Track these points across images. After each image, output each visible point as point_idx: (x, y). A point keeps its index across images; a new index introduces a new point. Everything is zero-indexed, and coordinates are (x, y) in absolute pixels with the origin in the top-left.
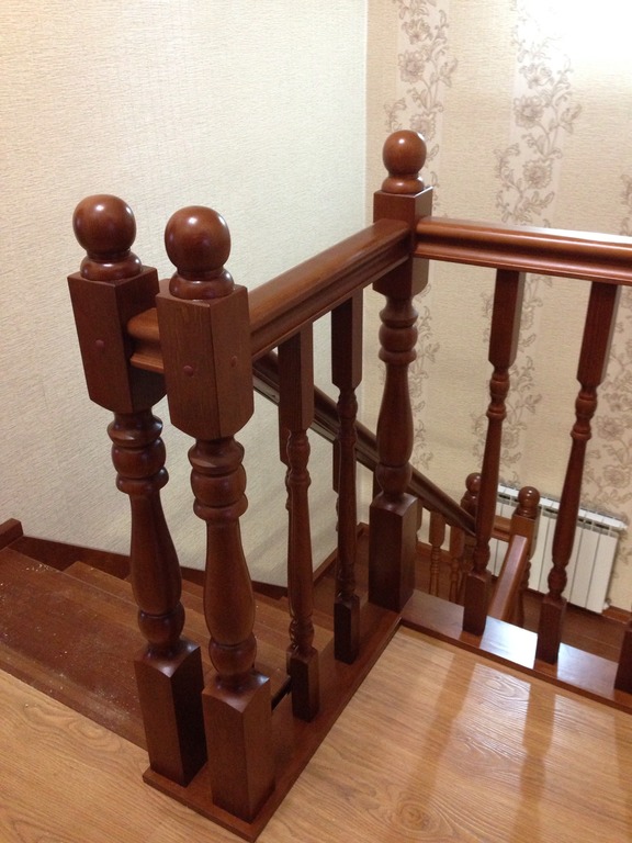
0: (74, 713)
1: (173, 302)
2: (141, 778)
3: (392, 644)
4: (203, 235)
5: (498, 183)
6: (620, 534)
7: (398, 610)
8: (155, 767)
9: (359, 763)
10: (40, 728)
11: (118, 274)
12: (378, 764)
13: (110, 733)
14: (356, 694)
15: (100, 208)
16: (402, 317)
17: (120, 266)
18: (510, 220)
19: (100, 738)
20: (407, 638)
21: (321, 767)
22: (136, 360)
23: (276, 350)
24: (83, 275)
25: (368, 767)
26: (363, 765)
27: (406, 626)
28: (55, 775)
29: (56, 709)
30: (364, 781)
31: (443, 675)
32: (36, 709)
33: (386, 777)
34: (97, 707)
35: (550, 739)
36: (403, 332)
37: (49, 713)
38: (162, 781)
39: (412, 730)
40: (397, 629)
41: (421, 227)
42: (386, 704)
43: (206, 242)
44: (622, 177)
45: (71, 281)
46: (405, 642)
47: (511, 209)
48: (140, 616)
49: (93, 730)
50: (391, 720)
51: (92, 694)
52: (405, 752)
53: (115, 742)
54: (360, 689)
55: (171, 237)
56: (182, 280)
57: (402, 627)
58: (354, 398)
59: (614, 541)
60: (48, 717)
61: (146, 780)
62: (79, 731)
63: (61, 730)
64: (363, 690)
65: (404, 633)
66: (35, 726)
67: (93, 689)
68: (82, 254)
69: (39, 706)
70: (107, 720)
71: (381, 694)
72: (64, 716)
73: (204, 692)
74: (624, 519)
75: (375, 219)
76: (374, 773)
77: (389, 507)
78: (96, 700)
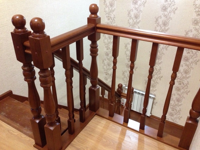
0: (20, 132)
1: (32, 38)
2: (33, 146)
3: (93, 119)
4: (38, 24)
5: (128, 18)
6: (154, 99)
7: (95, 112)
8: (36, 144)
9: (82, 143)
10: (12, 135)
11: (22, 32)
12: (86, 144)
13: (27, 136)
14: (84, 129)
15: (18, 17)
16: (94, 46)
17: (22, 30)
18: (131, 27)
19: (25, 138)
20: (97, 118)
21: (73, 144)
22: (26, 51)
23: (61, 49)
24: (14, 32)
25: (84, 144)
26: (83, 144)
27: (97, 115)
28: (14, 145)
29: (16, 131)
30: (82, 147)
31: (103, 125)
32: (11, 131)
33: (87, 146)
34: (25, 131)
35: (124, 139)
36: (95, 49)
37: (14, 132)
38: (38, 146)
39: (95, 137)
40: (94, 116)
41: (98, 26)
42: (90, 131)
43: (39, 25)
44: (155, 17)
45: (12, 33)
46: (96, 118)
47: (131, 24)
48: (31, 109)
49: (23, 136)
50: (90, 135)
51: (24, 128)
52: (92, 141)
53: (28, 138)
54: (84, 128)
55: (31, 24)
56: (34, 33)
57: (96, 115)
58: (82, 63)
59: (152, 100)
60: (14, 133)
61: (34, 146)
62: (21, 136)
63: (16, 136)
64: (85, 128)
65: (96, 116)
66: (11, 135)
67: (25, 127)
68: (14, 27)
69: (12, 131)
70: (27, 134)
71: (89, 129)
72: (18, 133)
73: (45, 126)
74: (155, 95)
75: (88, 23)
76: (85, 146)
77: (93, 88)
78: (25, 130)
